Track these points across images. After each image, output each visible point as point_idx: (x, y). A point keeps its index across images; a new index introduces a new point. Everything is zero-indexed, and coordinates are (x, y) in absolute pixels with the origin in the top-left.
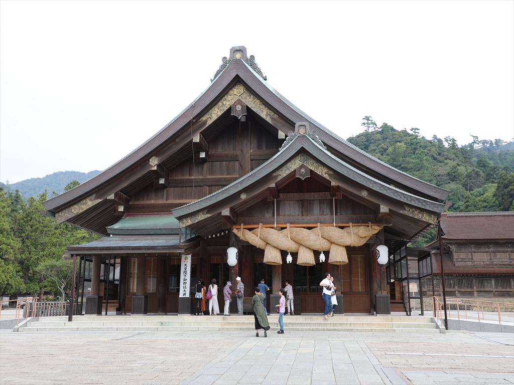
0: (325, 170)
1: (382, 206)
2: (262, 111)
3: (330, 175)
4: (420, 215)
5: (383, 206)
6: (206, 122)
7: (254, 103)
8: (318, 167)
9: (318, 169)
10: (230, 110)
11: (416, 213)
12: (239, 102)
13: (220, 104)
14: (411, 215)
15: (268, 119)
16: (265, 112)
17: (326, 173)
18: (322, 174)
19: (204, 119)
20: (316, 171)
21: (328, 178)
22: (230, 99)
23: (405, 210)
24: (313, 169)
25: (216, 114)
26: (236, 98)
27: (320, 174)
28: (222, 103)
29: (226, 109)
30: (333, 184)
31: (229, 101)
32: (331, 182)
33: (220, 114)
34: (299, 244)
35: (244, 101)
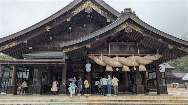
0: (140, 29)
1: (169, 46)
2: (99, 11)
3: (142, 31)
6: (73, 13)
7: (96, 8)
9: (136, 28)
10: (84, 10)
13: (80, 7)
15: (102, 14)
16: (100, 11)
18: (138, 30)
19: (73, 12)
20: (135, 30)
21: (141, 33)
23: (181, 48)
25: (78, 10)
26: (87, 5)
29: (83, 9)
30: (144, 35)
31: (84, 6)
33: (80, 11)
34: (123, 64)
35: (91, 7)
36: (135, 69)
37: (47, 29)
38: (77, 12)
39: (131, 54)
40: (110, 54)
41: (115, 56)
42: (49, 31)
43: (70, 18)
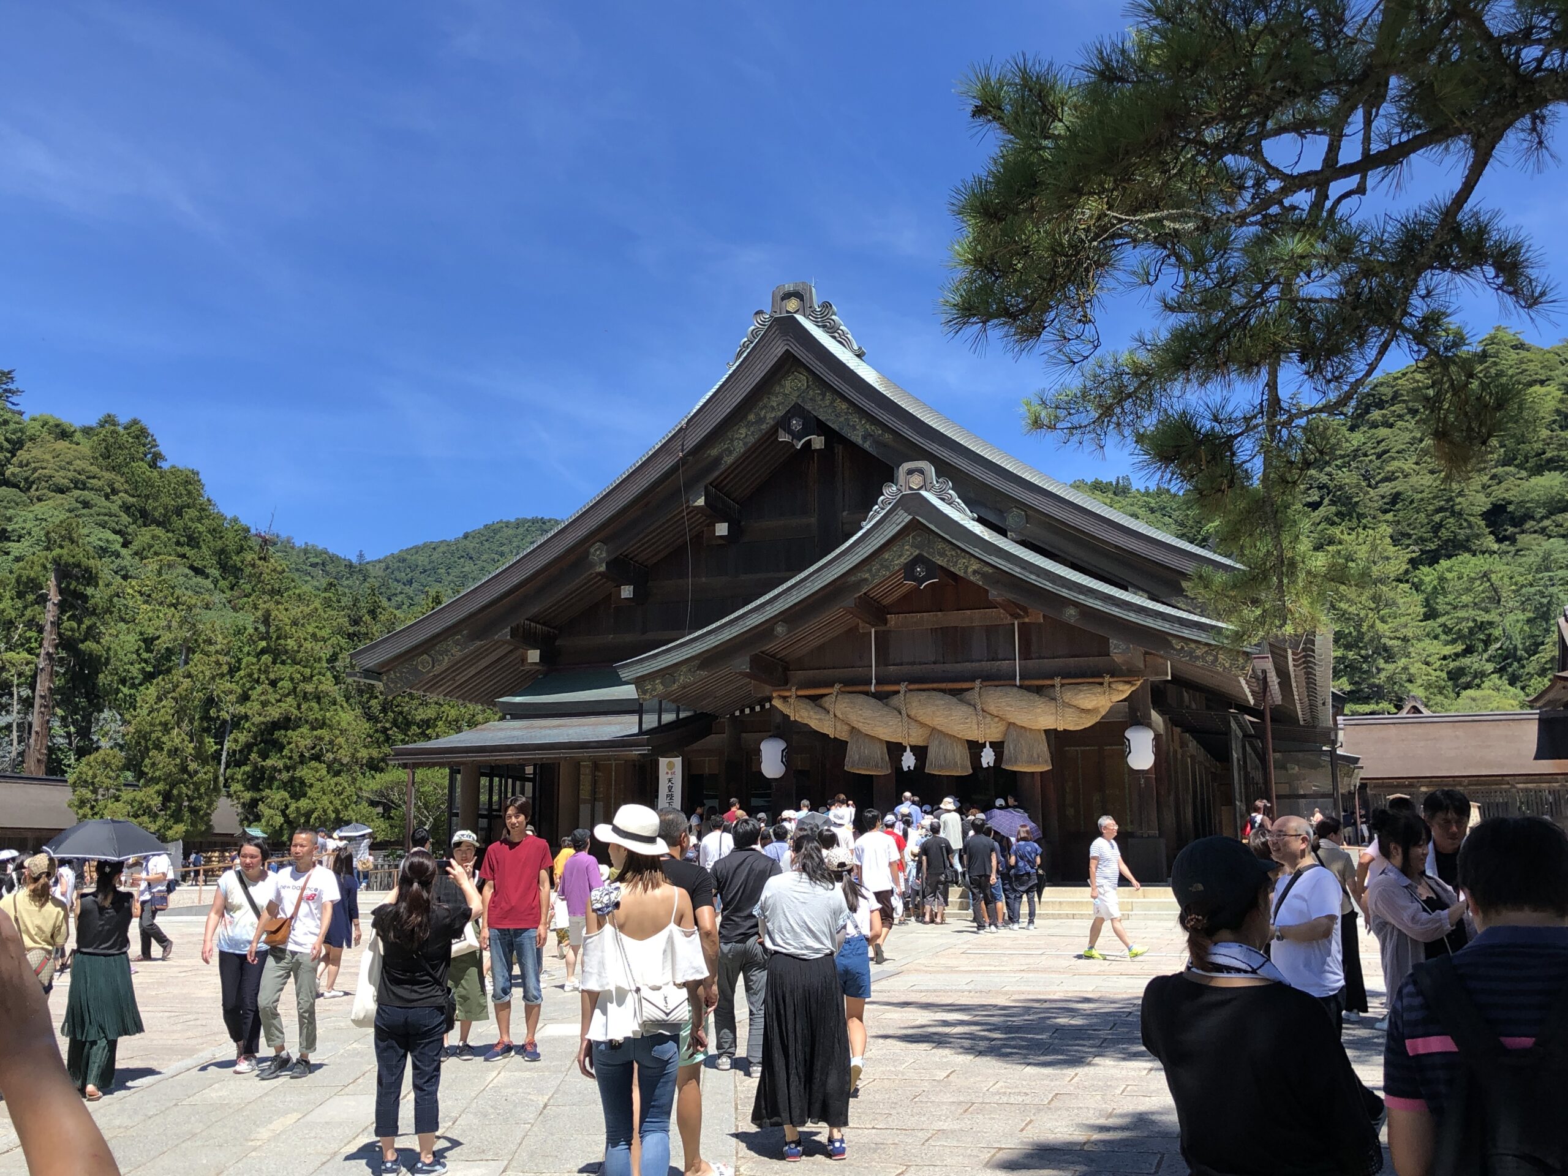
0: (975, 565)
2: (854, 428)
3: (984, 577)
5: (1114, 641)
6: (718, 460)
7: (834, 409)
8: (957, 559)
9: (957, 564)
10: (775, 429)
11: (1199, 653)
12: (797, 410)
13: (752, 417)
14: (1185, 659)
15: (868, 445)
16: (860, 430)
17: (975, 573)
18: (965, 572)
19: (714, 452)
20: (952, 569)
21: (980, 583)
22: (775, 404)
23: (1173, 648)
24: (944, 564)
25: (743, 438)
26: (794, 399)
27: (961, 574)
28: (757, 414)
29: (765, 427)
30: (993, 594)
31: (773, 408)
32: (987, 591)
33: (752, 440)
35: (808, 407)
37: (595, 560)
38: (739, 448)
40: (873, 687)
41: (896, 695)
43: (703, 489)
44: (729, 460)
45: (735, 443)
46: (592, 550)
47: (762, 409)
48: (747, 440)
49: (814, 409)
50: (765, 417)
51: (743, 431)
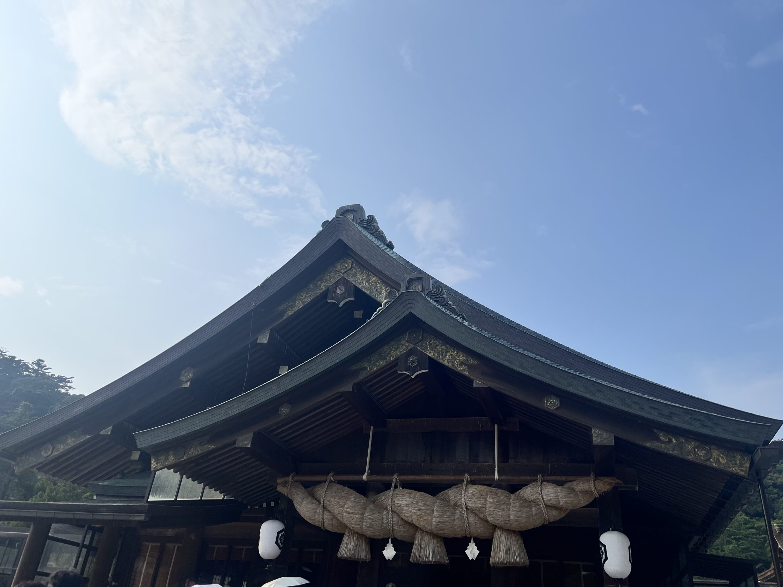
0: (462, 357)
3: (470, 367)
4: (702, 453)
5: (597, 431)
6: (283, 312)
7: (368, 281)
8: (446, 352)
9: (446, 356)
11: (689, 448)
12: (342, 281)
13: (311, 286)
14: (676, 453)
17: (461, 364)
18: (454, 365)
19: (282, 308)
20: (441, 361)
21: (466, 373)
22: (328, 278)
23: (659, 440)
24: (435, 357)
25: (303, 299)
26: (338, 276)
27: (450, 365)
28: (315, 285)
29: (318, 292)
30: (478, 383)
31: (326, 281)
32: (472, 382)
33: (309, 300)
34: (416, 528)
35: (351, 279)
36: (472, 552)
37: (184, 379)
38: (299, 305)
39: (457, 477)
40: (365, 477)
41: (387, 486)
42: (187, 385)
43: (269, 332)
44: (290, 313)
45: (297, 302)
46: (183, 372)
47: (318, 281)
48: (306, 300)
49: (355, 281)
50: (320, 285)
51: (304, 294)
